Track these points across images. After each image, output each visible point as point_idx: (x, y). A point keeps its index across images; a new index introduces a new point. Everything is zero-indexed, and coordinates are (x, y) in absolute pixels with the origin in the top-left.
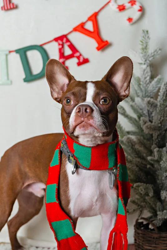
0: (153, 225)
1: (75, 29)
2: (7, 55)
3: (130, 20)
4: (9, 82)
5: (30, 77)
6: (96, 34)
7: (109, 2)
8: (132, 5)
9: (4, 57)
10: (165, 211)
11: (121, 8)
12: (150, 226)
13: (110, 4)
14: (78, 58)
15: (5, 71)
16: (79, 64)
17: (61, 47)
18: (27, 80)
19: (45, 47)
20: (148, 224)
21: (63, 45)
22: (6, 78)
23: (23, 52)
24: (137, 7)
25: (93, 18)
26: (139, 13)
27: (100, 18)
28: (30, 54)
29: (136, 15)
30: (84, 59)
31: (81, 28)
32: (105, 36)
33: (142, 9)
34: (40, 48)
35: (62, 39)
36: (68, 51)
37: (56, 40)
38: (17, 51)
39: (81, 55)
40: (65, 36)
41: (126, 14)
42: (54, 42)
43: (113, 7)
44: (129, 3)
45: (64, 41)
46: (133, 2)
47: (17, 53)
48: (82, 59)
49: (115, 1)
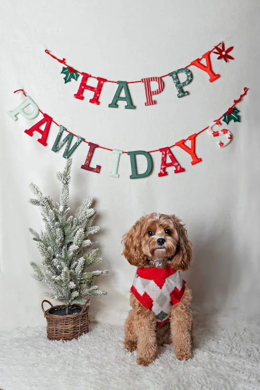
1: (177, 144)
2: (120, 154)
3: (221, 144)
4: (118, 175)
5: (135, 175)
6: (192, 151)
7: (207, 128)
9: (118, 155)
11: (216, 134)
13: (207, 130)
14: (176, 167)
15: (117, 166)
16: (176, 172)
17: (164, 156)
18: (132, 177)
19: (151, 154)
21: (166, 156)
22: (116, 172)
23: (133, 155)
24: (227, 135)
25: (193, 138)
26: (229, 140)
27: (197, 138)
28: (139, 157)
30: (181, 168)
31: (181, 144)
33: (231, 137)
34: (148, 154)
35: (166, 150)
36: (169, 161)
37: (161, 150)
38: (129, 153)
39: (179, 165)
40: (168, 148)
41: (218, 140)
42: (159, 151)
43: (209, 133)
44: (222, 131)
45: (167, 152)
46: (225, 131)
47: (128, 155)
48: (179, 168)
49: (212, 128)
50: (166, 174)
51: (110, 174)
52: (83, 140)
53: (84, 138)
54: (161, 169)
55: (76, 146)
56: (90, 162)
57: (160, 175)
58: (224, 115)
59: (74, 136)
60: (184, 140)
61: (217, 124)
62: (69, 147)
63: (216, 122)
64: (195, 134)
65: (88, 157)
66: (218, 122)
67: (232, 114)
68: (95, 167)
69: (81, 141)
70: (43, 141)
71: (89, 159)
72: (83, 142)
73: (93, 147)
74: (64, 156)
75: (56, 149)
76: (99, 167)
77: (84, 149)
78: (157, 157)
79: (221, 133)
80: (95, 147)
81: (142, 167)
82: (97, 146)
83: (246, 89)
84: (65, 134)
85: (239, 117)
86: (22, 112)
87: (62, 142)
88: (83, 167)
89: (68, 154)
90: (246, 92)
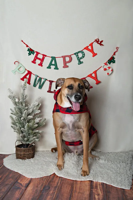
1: (88, 76)
3: (108, 74)
6: (96, 78)
7: (101, 67)
8: (109, 69)
11: (105, 69)
24: (111, 69)
25: (95, 72)
26: (112, 72)
27: (97, 72)
29: (110, 72)
30: (91, 86)
31: (90, 76)
32: (99, 79)
33: (112, 70)
40: (85, 78)
41: (106, 72)
43: (102, 69)
46: (109, 68)
49: (103, 67)
52: (46, 80)
55: (44, 83)
56: (51, 89)
58: (109, 60)
61: (105, 65)
62: (40, 83)
63: (105, 64)
65: (49, 87)
66: (106, 64)
67: (112, 60)
68: (53, 91)
69: (45, 80)
70: (29, 83)
72: (46, 81)
74: (39, 88)
75: (35, 85)
76: (55, 91)
77: (47, 83)
79: (107, 69)
80: (52, 82)
83: (117, 48)
84: (38, 78)
85: (115, 61)
86: (18, 70)
87: (37, 82)
88: (48, 92)
89: (41, 87)
90: (117, 50)
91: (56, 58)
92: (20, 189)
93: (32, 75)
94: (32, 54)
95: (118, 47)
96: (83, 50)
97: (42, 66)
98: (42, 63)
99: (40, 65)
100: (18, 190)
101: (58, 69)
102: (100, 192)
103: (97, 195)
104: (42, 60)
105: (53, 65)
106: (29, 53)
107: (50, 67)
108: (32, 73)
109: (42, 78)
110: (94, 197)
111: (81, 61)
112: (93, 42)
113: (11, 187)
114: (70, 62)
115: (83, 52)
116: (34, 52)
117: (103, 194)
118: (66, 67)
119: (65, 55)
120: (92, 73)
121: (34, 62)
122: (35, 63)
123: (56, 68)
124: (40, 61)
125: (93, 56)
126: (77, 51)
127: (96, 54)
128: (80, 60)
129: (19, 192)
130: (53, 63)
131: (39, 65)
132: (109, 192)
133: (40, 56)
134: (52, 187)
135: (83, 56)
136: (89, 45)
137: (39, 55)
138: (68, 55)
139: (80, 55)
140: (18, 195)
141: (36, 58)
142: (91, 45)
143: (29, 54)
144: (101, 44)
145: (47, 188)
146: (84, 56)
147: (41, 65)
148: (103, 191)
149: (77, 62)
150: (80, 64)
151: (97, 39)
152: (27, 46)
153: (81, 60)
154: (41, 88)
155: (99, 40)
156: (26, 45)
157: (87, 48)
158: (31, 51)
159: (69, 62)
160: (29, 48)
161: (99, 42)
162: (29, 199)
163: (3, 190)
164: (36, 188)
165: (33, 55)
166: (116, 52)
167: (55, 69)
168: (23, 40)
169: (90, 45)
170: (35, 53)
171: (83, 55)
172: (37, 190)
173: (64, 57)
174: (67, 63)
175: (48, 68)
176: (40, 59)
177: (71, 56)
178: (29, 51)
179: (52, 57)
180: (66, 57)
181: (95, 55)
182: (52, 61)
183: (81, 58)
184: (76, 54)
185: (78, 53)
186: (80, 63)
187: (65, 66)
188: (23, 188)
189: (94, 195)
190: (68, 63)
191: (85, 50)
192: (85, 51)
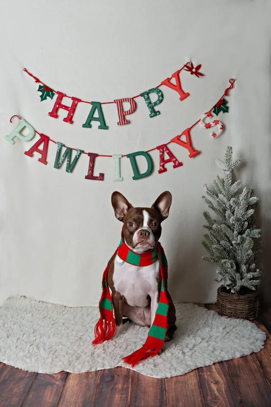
0: (234, 290)
1: (173, 141)
2: (120, 158)
3: (214, 135)
4: (121, 178)
5: (138, 176)
6: (189, 144)
7: (199, 121)
9: (118, 160)
10: (243, 280)
11: (208, 126)
12: (232, 291)
13: (200, 123)
14: (174, 162)
15: (119, 170)
16: (175, 167)
17: (161, 153)
18: (134, 178)
19: (149, 153)
20: (230, 289)
21: (163, 152)
22: (119, 176)
23: (132, 157)
24: (219, 126)
25: (187, 132)
26: (221, 130)
27: (192, 132)
28: (137, 158)
29: (218, 131)
30: (179, 162)
31: (177, 140)
32: (196, 146)
33: (223, 128)
34: (146, 154)
35: (163, 148)
36: (167, 157)
37: (158, 148)
38: (128, 156)
39: (176, 160)
40: (165, 145)
41: (210, 132)
42: (156, 150)
43: (201, 125)
44: (213, 122)
45: (164, 149)
46: (216, 122)
47: (128, 157)
48: (177, 163)
49: (204, 121)
50: (165, 170)
51: (115, 179)
52: (82, 152)
53: (83, 150)
54: (160, 166)
55: (77, 159)
56: (92, 171)
57: (160, 172)
58: (214, 107)
59: (73, 150)
60: (178, 136)
61: (208, 116)
62: (70, 161)
63: (206, 115)
64: (188, 128)
65: (90, 167)
66: (209, 114)
67: (221, 106)
68: (98, 175)
69: (80, 154)
70: (44, 160)
71: (92, 168)
72: (82, 154)
73: (93, 157)
74: (67, 171)
75: (58, 165)
76: (102, 175)
77: (85, 160)
78: (156, 155)
79: (213, 124)
80: (95, 157)
81: (143, 167)
82: (97, 155)
83: (232, 82)
84: (64, 149)
85: (227, 108)
86: (18, 135)
87: (62, 158)
88: (87, 177)
89: (71, 168)
90: (232, 84)
91: (102, 105)
92: (53, 384)
93: (50, 142)
94: (48, 97)
95: (233, 79)
96: (159, 86)
97: (72, 122)
98: (72, 117)
99: (67, 122)
100: (49, 388)
101: (107, 128)
102: (218, 378)
103: (214, 384)
104: (72, 110)
105: (96, 119)
106: (41, 96)
107: (89, 124)
108: (51, 138)
109: (72, 149)
110: (210, 388)
111: (156, 110)
112: (180, 70)
113: (32, 384)
114: (132, 112)
115: (160, 91)
116: (54, 92)
117: (225, 381)
118: (125, 124)
119: (120, 98)
120: (180, 135)
121: (54, 114)
122: (56, 117)
123: (104, 126)
124: (68, 112)
125: (182, 99)
126: (147, 89)
127: (188, 95)
128: (153, 107)
129: (52, 390)
130: (96, 115)
131: (65, 120)
132: (237, 376)
133: (67, 102)
134: (118, 375)
135: (161, 98)
136: (171, 76)
137: (64, 99)
138: (127, 97)
139: (154, 97)
140: (52, 397)
141: (59, 105)
142: (177, 75)
143: (43, 98)
144: (198, 74)
145: (109, 379)
146: (162, 100)
147: (69, 120)
148: (225, 376)
149: (148, 111)
150: (154, 116)
151: (189, 62)
152: (38, 81)
153: (157, 108)
154: (71, 171)
155: (192, 65)
156: (35, 78)
157: (167, 82)
158: (46, 91)
159: (130, 114)
160: (42, 85)
161: (194, 70)
162: (76, 403)
163: (16, 390)
164: (85, 381)
165: (52, 99)
166: (230, 88)
167: (100, 127)
168: (27, 69)
169: (173, 76)
170: (54, 94)
171: (159, 96)
172: (88, 385)
173: (120, 103)
174: (126, 115)
175: (84, 126)
176: (66, 108)
177: (135, 99)
178: (41, 91)
179: (92, 103)
180: (124, 101)
181: (184, 96)
182: (93, 112)
183: (156, 104)
184: (146, 95)
185: (148, 93)
186: (154, 113)
187: (123, 121)
188: (57, 383)
189: (209, 385)
190: (128, 114)
191: (164, 86)
192: (164, 88)
